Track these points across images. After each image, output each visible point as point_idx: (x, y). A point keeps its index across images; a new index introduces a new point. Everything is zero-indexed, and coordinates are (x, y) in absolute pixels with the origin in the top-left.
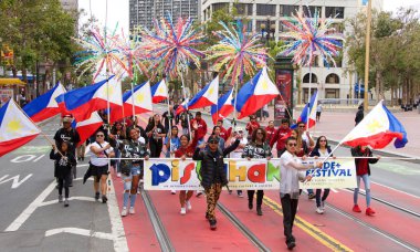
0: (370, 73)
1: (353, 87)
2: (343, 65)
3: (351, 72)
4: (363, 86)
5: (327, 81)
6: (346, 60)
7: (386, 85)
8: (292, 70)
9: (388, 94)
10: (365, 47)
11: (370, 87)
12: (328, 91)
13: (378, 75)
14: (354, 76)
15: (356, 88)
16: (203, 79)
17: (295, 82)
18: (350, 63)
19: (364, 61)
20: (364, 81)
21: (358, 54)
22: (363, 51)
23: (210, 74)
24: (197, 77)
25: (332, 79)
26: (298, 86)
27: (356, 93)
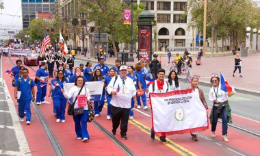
0: (207, 27)
1: (195, 38)
2: (188, 22)
3: (193, 27)
4: (202, 37)
5: (176, 34)
6: (189, 18)
7: (218, 36)
8: (151, 26)
9: (220, 43)
10: (203, 7)
11: (207, 38)
12: (177, 41)
13: (213, 29)
14: (196, 30)
15: (197, 38)
16: (83, 33)
17: (153, 35)
18: (193, 19)
19: (203, 18)
20: (202, 33)
21: (198, 13)
22: (202, 11)
23: (88, 29)
24: (79, 31)
25: (180, 32)
26: (155, 38)
27: (197, 42)
